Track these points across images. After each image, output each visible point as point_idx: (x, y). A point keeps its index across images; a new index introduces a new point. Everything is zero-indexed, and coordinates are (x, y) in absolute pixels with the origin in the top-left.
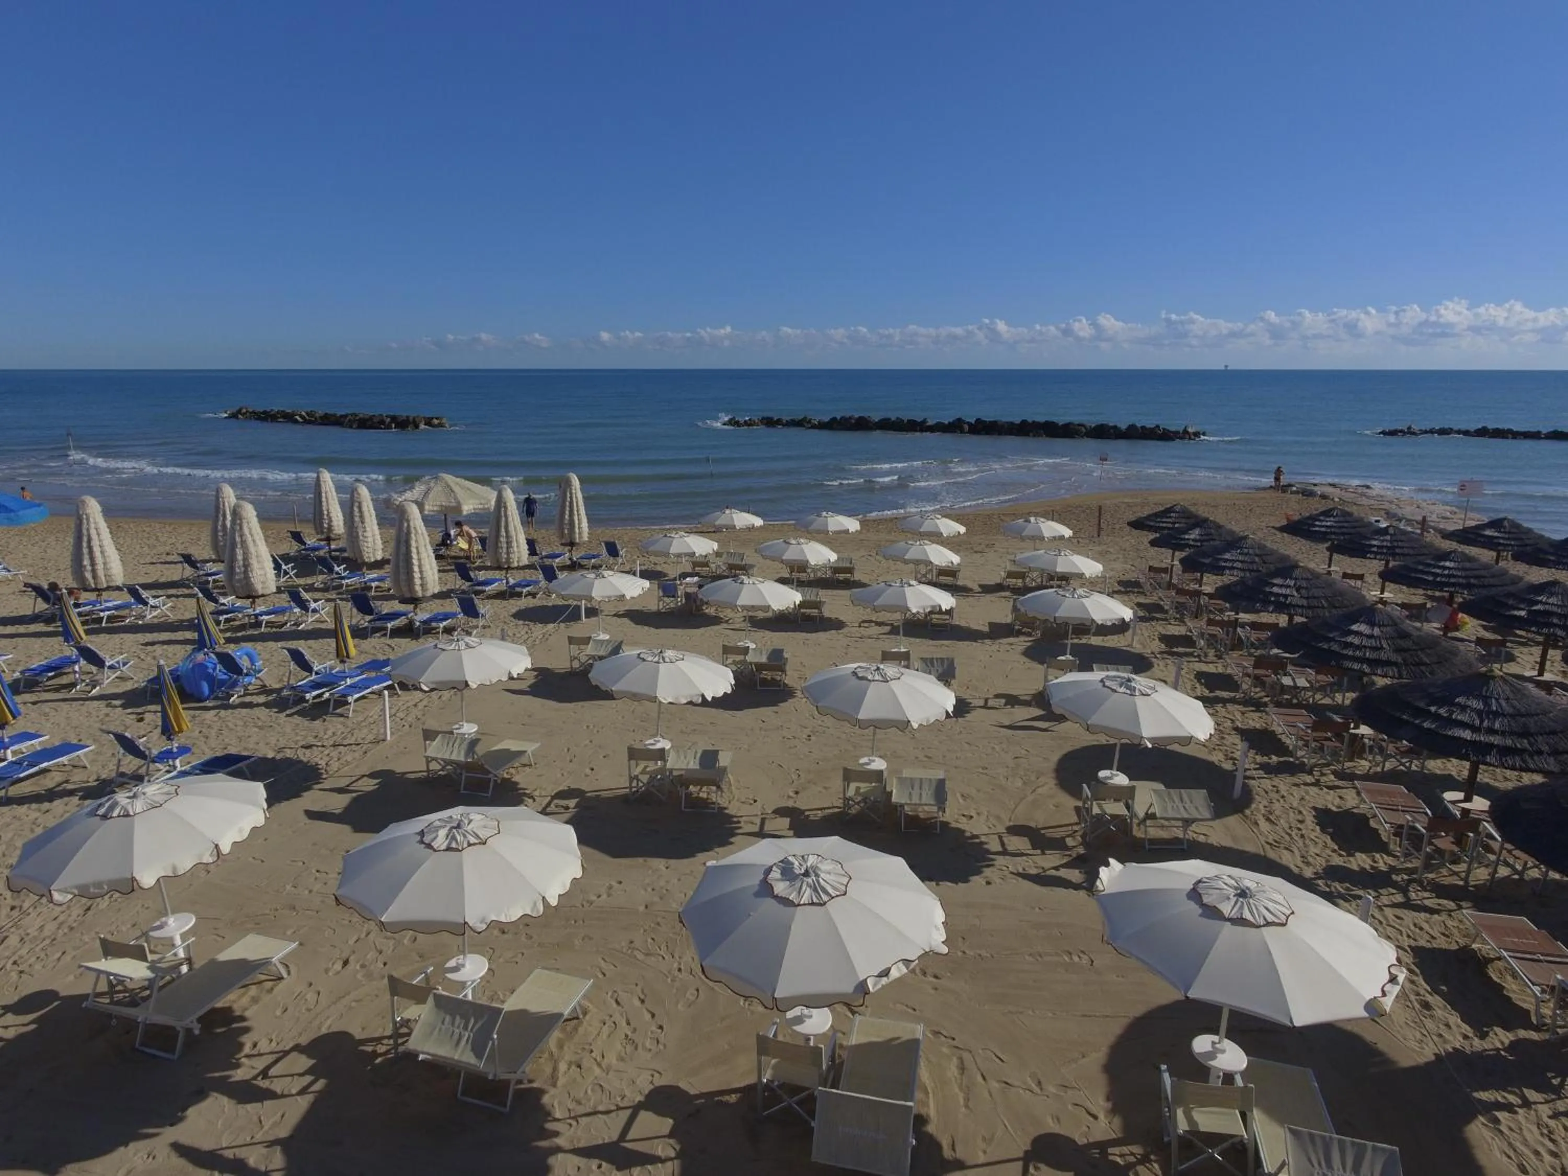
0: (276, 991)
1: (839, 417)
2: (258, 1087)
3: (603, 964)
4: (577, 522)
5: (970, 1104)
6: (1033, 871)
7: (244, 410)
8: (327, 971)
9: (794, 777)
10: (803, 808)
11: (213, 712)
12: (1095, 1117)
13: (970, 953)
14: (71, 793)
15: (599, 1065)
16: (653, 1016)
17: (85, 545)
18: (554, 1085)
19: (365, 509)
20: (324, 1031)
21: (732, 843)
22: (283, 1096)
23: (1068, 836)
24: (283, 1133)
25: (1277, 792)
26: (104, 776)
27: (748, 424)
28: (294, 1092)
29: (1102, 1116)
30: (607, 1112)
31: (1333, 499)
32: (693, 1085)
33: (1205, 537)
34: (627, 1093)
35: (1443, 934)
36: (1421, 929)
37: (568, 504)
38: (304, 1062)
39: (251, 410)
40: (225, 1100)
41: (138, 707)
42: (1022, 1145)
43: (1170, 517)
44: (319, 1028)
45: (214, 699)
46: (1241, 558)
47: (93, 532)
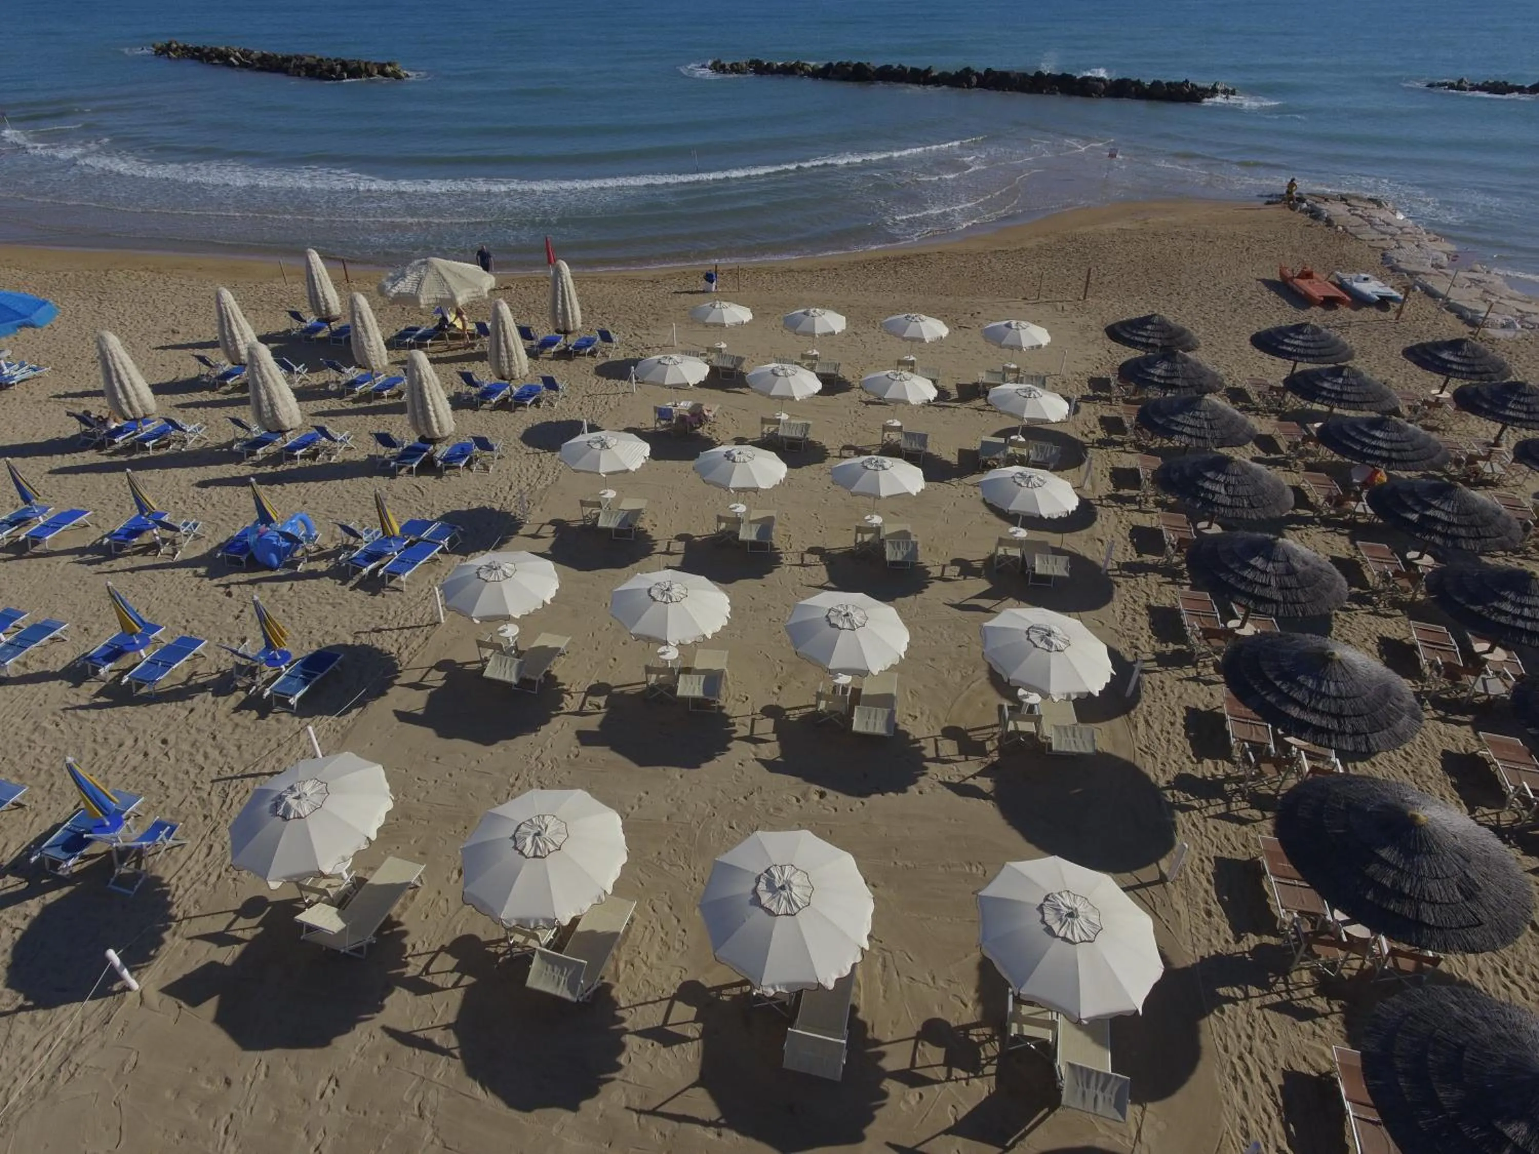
0: (417, 897)
1: (835, 63)
2: (424, 981)
3: (641, 875)
4: (569, 310)
5: (888, 996)
6: (956, 780)
7: (174, 46)
8: (448, 879)
9: (778, 669)
10: (785, 707)
11: (287, 584)
12: (966, 1006)
13: (900, 864)
14: (203, 688)
15: (645, 963)
16: (679, 921)
17: (115, 380)
18: (618, 981)
19: (366, 319)
20: (458, 934)
21: (729, 749)
22: (443, 989)
23: (988, 739)
24: (452, 1020)
25: (1163, 688)
26: (223, 669)
27: (735, 69)
28: (450, 986)
29: (970, 1005)
30: (654, 1002)
31: (1336, 227)
32: (709, 980)
33: (1169, 374)
34: (665, 986)
35: (1243, 845)
36: (1229, 840)
37: (559, 293)
38: (449, 962)
39: (181, 45)
40: (405, 992)
41: (222, 576)
42: (917, 1027)
43: (1147, 330)
44: (455, 930)
45: (284, 567)
46: (1192, 422)
47: (119, 366)
